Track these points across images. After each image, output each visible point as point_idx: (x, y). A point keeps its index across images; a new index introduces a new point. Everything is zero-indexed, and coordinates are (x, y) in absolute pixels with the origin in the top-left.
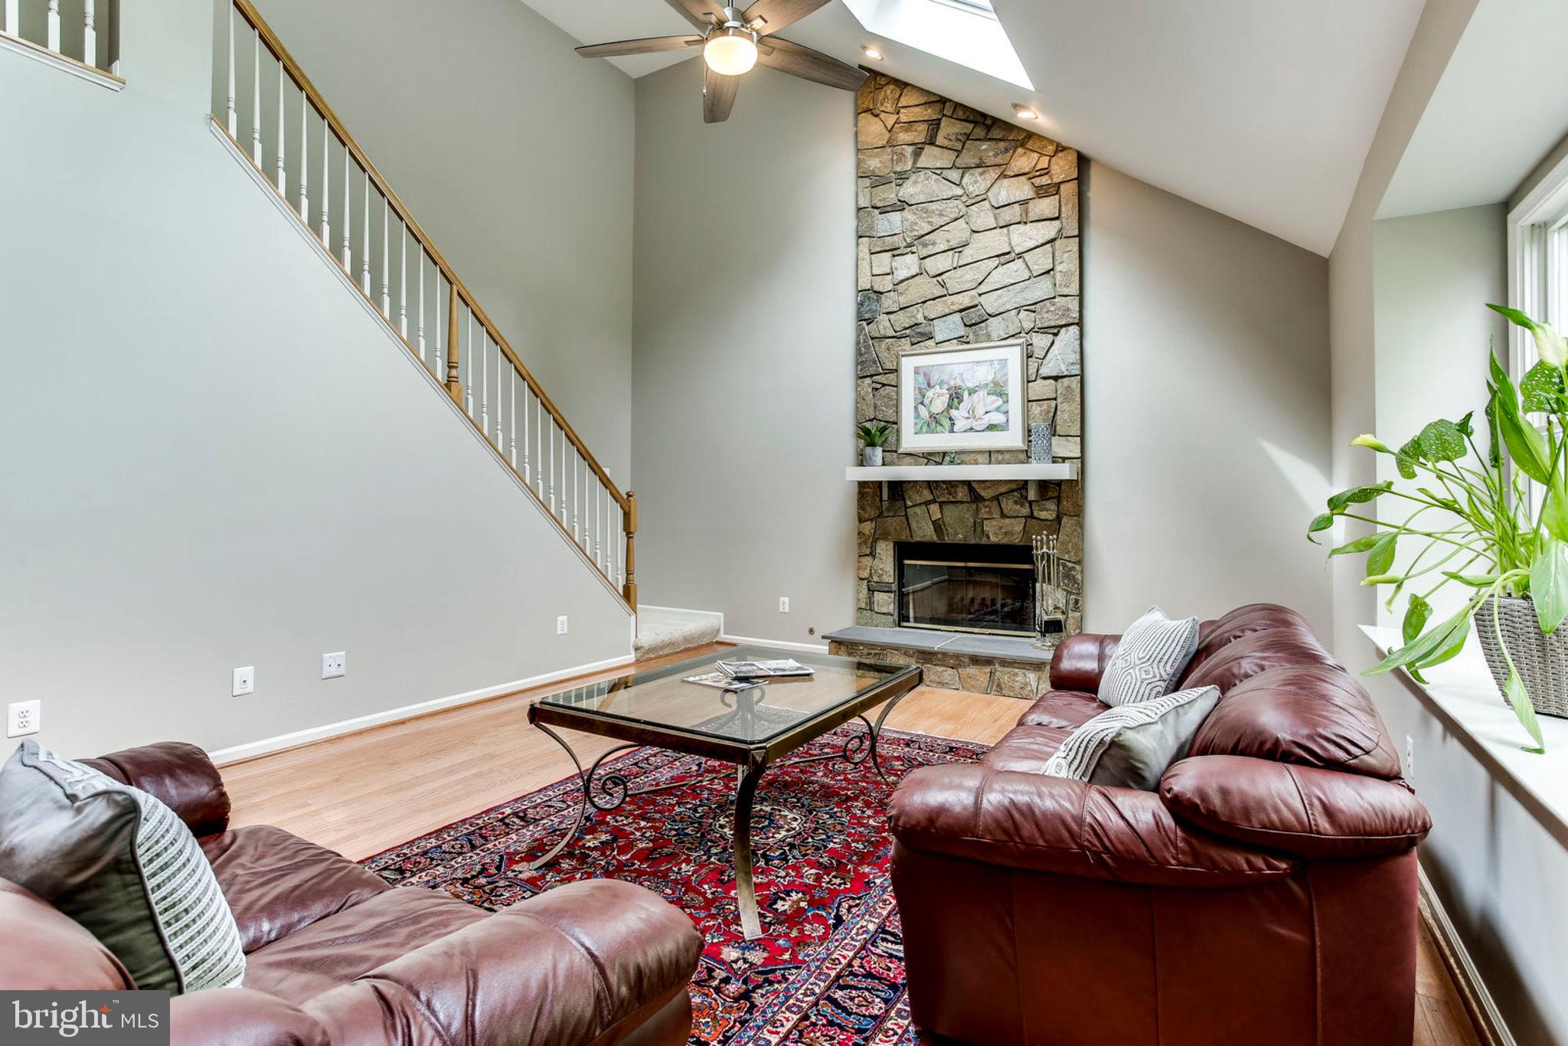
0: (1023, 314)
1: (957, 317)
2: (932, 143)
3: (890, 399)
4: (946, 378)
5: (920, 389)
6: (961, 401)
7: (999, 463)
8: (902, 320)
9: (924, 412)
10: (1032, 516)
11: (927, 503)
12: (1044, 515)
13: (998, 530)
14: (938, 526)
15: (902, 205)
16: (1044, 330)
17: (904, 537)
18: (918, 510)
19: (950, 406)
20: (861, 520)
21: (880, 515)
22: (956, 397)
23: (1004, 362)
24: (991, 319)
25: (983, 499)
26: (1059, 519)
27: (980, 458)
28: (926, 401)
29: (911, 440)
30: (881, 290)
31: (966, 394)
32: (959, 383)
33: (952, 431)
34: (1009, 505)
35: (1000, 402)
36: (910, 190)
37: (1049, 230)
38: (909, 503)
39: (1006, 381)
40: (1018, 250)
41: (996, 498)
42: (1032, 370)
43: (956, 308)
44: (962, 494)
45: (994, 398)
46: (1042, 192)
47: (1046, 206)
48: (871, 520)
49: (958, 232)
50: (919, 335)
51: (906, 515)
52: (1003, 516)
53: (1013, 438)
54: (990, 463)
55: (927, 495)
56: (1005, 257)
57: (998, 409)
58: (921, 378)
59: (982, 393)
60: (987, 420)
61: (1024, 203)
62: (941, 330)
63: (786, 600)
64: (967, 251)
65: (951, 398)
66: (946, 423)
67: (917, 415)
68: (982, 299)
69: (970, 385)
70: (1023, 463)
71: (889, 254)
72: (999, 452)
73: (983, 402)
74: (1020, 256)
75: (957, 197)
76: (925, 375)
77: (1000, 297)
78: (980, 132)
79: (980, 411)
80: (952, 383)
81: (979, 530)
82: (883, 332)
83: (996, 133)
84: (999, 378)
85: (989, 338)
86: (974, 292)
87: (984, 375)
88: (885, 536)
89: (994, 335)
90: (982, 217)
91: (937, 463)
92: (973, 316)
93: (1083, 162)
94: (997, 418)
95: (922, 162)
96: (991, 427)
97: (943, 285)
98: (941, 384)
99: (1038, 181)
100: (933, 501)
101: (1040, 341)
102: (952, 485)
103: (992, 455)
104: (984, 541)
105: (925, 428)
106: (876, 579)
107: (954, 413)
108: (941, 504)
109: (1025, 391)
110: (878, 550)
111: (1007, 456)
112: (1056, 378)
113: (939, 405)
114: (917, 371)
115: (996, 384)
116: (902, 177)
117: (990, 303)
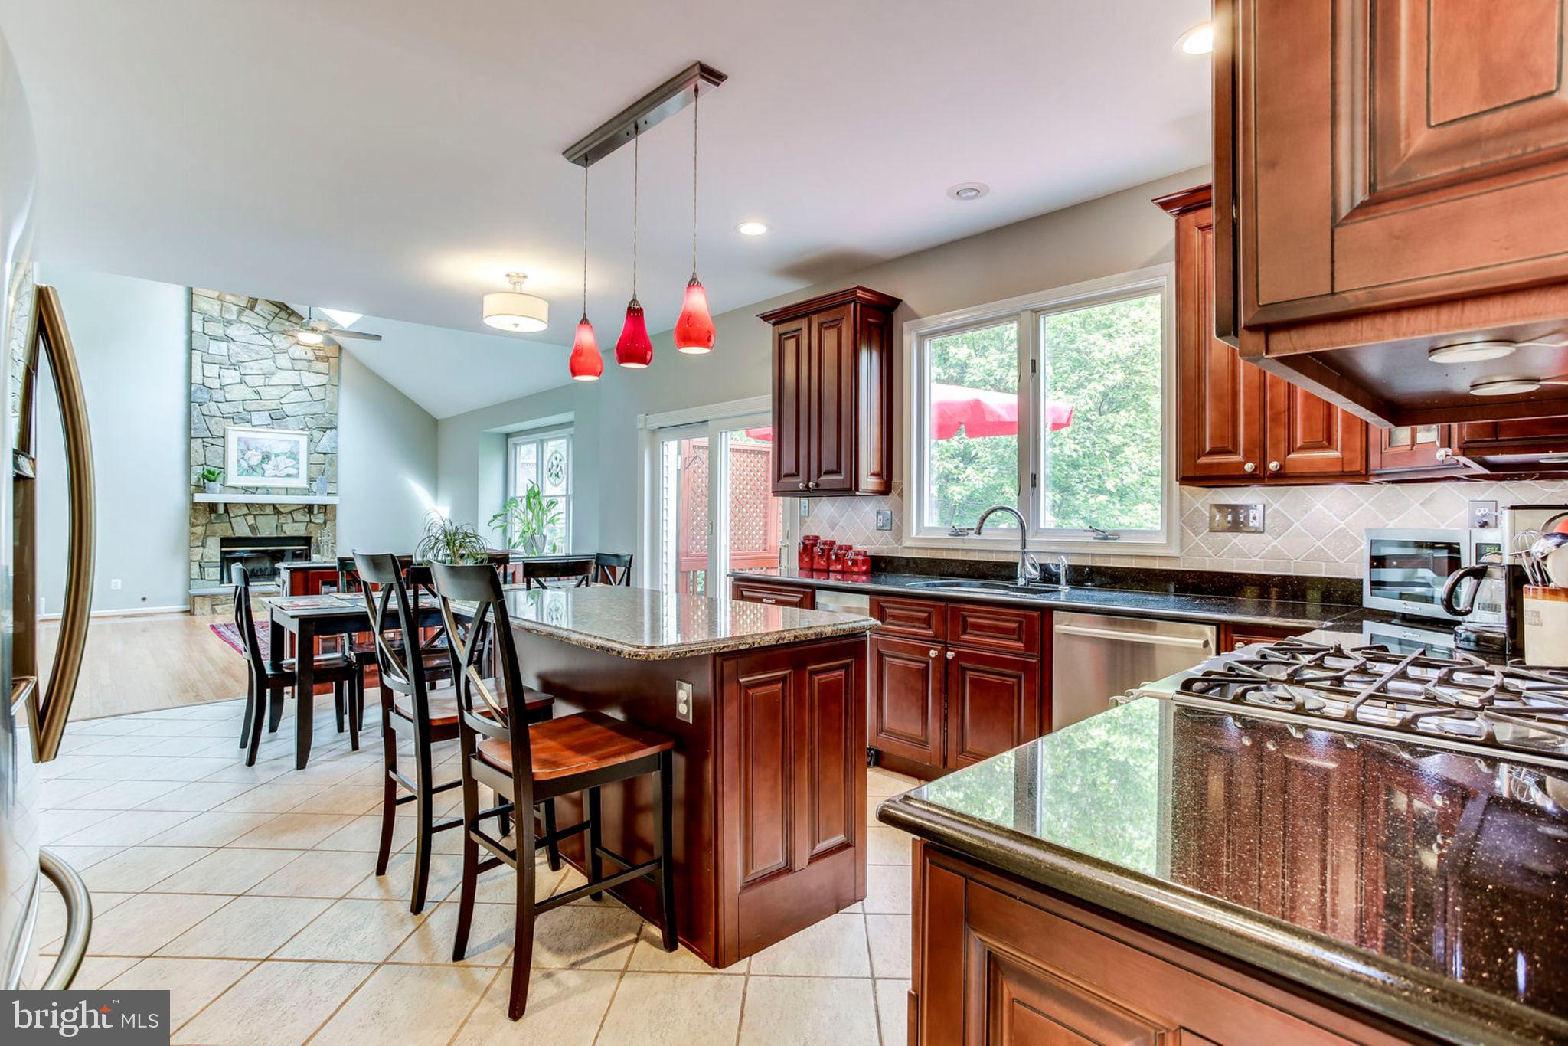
0: (307, 419)
1: (267, 413)
2: (252, 309)
3: (218, 454)
4: (259, 446)
5: (242, 451)
6: (270, 460)
7: (293, 494)
8: (226, 408)
9: (244, 464)
10: (310, 522)
11: (244, 515)
12: (317, 521)
13: (290, 529)
14: (252, 528)
15: (229, 339)
16: (318, 429)
17: (229, 534)
18: (238, 518)
19: (262, 462)
20: (192, 525)
21: (211, 522)
22: (266, 457)
23: (297, 442)
24: (288, 418)
25: (281, 513)
26: (325, 523)
27: (281, 491)
28: (246, 458)
29: (234, 479)
30: (212, 386)
31: (273, 457)
32: (268, 450)
33: (263, 476)
34: (298, 516)
35: (294, 462)
36: (232, 331)
37: (323, 379)
38: (232, 515)
39: (298, 453)
40: (306, 385)
41: (290, 512)
42: (312, 448)
43: (265, 408)
44: (270, 510)
45: (290, 460)
46: (318, 358)
47: (322, 366)
48: (202, 525)
49: (268, 365)
50: (239, 419)
51: (230, 522)
52: (294, 521)
53: (302, 482)
54: (287, 494)
55: (245, 510)
56: (296, 387)
57: (292, 466)
58: (242, 444)
59: (283, 457)
60: (286, 471)
61: (310, 361)
62: (256, 418)
63: (119, 581)
64: (274, 378)
65: (263, 458)
66: (260, 471)
67: (239, 465)
68: (284, 406)
69: (277, 452)
70: (306, 495)
71: (218, 366)
72: (292, 488)
73: (283, 461)
74: (305, 388)
75: (268, 346)
76: (245, 443)
77: (295, 407)
78: (283, 314)
79: (282, 466)
80: (264, 450)
81: (279, 529)
82: (213, 413)
83: (292, 318)
84: (294, 450)
85: (287, 428)
86: (278, 402)
87: (285, 447)
88: (213, 535)
89: (290, 427)
90: (283, 361)
91: (252, 493)
92: (276, 414)
93: (340, 348)
94: (293, 471)
95: (242, 318)
96: (288, 475)
97: (258, 393)
98: (257, 449)
99: (317, 352)
100: (250, 514)
101: (317, 434)
102: (262, 506)
103: (287, 491)
104: (283, 535)
105: (245, 473)
106: (206, 560)
107: (264, 465)
108: (255, 515)
109: (308, 458)
110: (208, 543)
111: (297, 491)
112: (325, 454)
113: (255, 460)
114: (239, 439)
115: (292, 453)
116: (228, 323)
117: (288, 409)
